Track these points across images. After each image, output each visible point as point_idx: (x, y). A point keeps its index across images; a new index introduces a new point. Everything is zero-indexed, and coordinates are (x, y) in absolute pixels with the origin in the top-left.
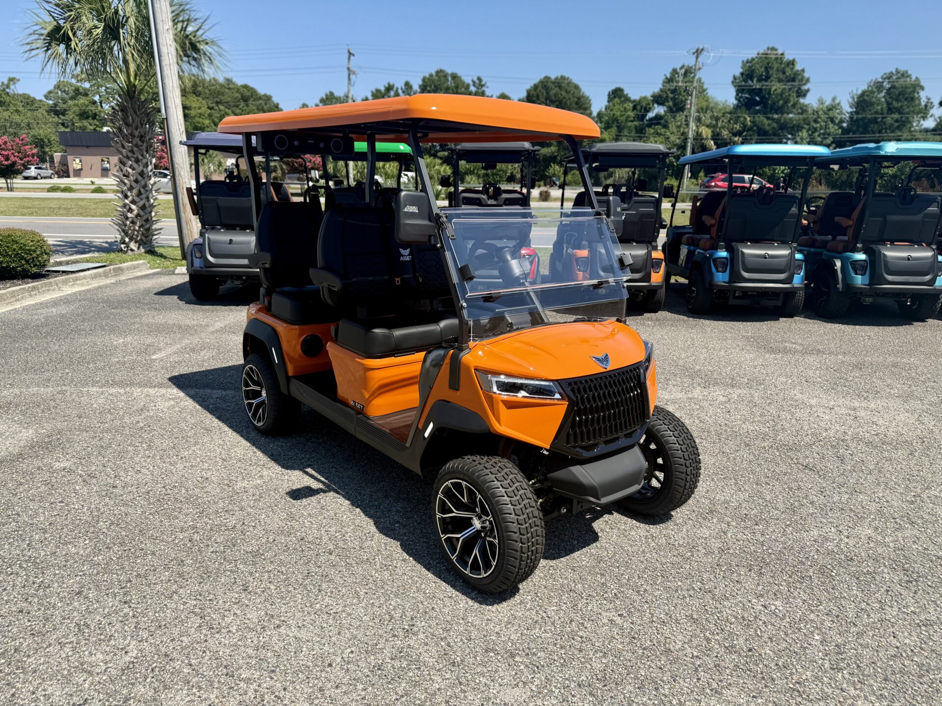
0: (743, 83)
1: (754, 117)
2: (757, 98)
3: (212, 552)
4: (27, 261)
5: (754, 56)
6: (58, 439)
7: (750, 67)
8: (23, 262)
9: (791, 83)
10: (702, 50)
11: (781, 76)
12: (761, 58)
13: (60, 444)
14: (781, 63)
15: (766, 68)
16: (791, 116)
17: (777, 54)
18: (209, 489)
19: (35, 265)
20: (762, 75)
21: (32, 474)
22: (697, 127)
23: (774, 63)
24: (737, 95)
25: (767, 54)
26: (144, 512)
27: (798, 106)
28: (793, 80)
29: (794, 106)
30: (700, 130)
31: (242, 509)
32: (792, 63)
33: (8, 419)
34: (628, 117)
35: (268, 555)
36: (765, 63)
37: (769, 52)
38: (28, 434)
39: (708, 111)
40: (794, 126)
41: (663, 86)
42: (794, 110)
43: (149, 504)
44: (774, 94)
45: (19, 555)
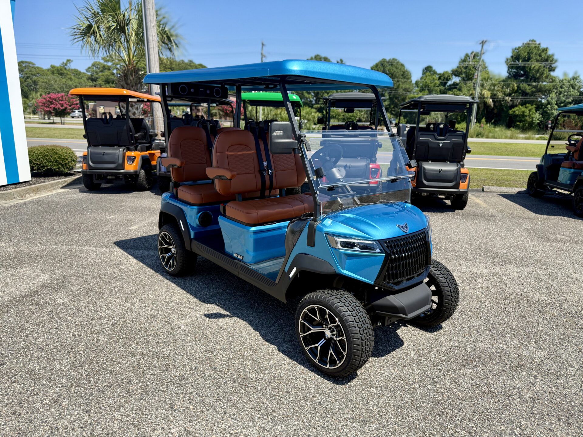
0: (513, 62)
1: (519, 84)
2: (522, 72)
3: (151, 375)
4: (62, 165)
5: (520, 45)
6: (63, 282)
7: (518, 53)
8: (60, 166)
9: (545, 63)
10: (486, 41)
11: (539, 58)
12: (525, 46)
13: (63, 286)
14: (538, 50)
15: (528, 53)
16: (544, 83)
17: (536, 44)
18: (155, 324)
19: (67, 168)
20: (525, 57)
21: (42, 306)
22: (481, 90)
23: (534, 50)
24: (508, 70)
25: (529, 44)
26: (109, 340)
27: (549, 77)
28: (547, 60)
29: (547, 77)
30: (483, 92)
31: (175, 341)
32: (546, 50)
33: (35, 266)
34: (435, 84)
35: (191, 379)
36: (528, 50)
37: (531, 42)
38: (45, 277)
39: (489, 80)
40: (547, 90)
41: (459, 64)
42: (547, 80)
43: (113, 334)
44: (533, 69)
45: (21, 367)
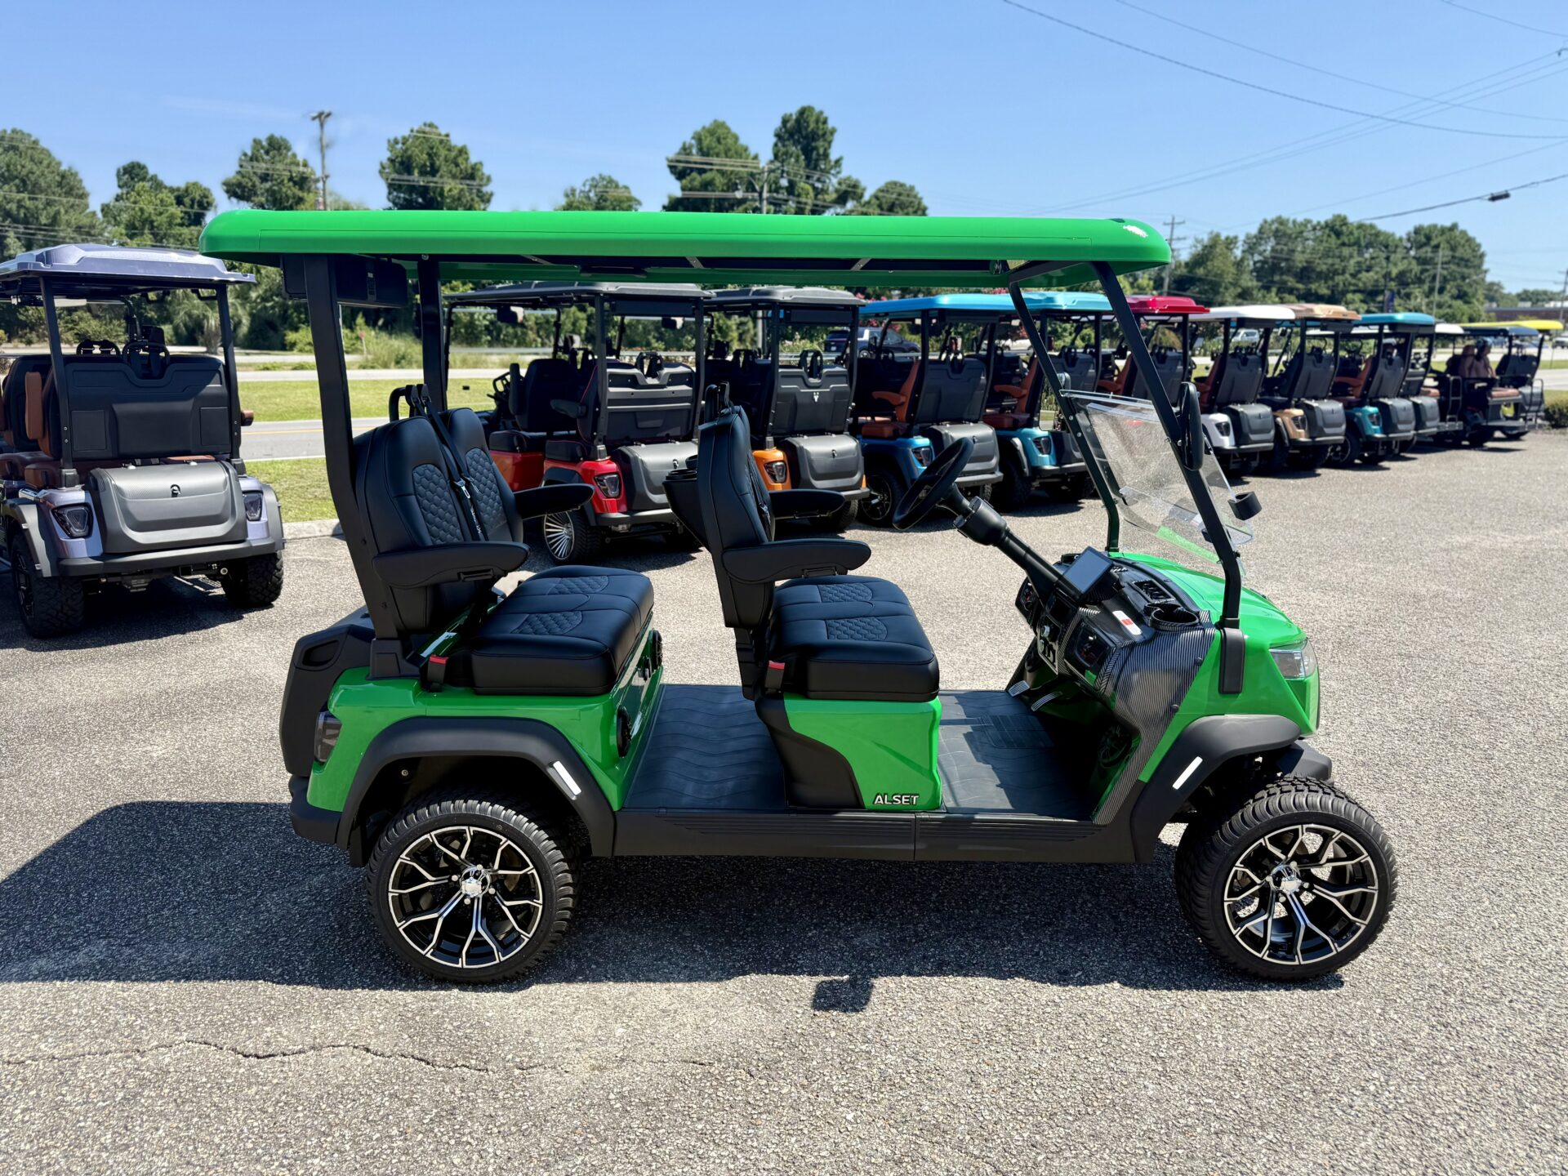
0: (396, 176)
2: (420, 200)
5: (407, 133)
7: (406, 151)
9: (468, 182)
10: (329, 115)
12: (417, 138)
14: (449, 150)
15: (429, 155)
17: (439, 134)
20: (424, 165)
23: (439, 148)
24: (390, 193)
25: (424, 132)
28: (472, 177)
32: (462, 151)
36: (425, 146)
37: (427, 129)
